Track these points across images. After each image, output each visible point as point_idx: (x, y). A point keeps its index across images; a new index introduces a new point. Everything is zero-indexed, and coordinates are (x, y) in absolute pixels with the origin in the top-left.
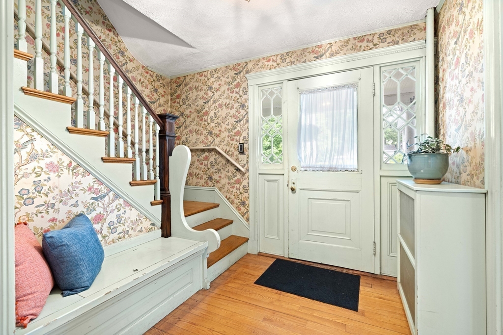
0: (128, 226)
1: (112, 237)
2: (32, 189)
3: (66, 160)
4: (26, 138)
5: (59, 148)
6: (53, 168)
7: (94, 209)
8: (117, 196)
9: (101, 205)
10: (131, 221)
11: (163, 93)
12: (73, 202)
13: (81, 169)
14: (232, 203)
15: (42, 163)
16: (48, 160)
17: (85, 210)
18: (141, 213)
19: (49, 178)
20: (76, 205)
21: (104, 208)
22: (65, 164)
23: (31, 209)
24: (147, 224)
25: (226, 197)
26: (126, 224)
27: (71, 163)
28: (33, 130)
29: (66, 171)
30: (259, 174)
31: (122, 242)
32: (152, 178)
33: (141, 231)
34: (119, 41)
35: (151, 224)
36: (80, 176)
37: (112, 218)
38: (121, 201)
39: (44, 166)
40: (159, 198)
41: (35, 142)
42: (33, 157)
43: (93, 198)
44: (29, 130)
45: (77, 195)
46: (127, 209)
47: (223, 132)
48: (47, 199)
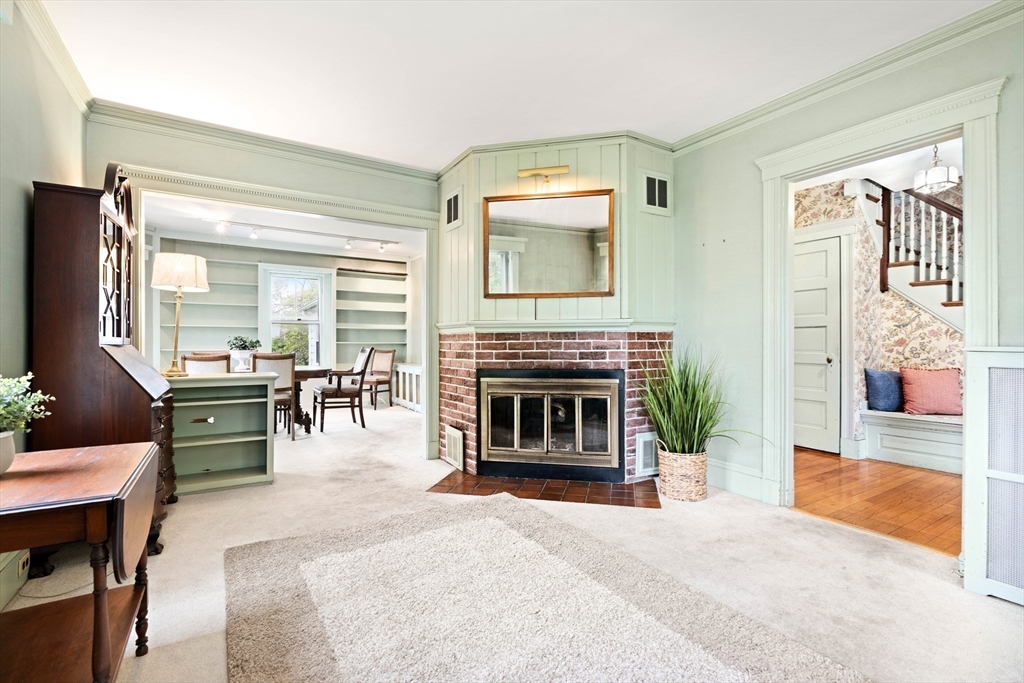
2: (918, 348)
3: (944, 328)
4: (915, 314)
5: (938, 319)
6: (934, 333)
12: (951, 360)
15: (926, 331)
16: (929, 328)
19: (930, 341)
22: (944, 331)
27: (948, 329)
28: (920, 309)
29: (944, 336)
36: (957, 341)
41: (921, 317)
42: (920, 326)
44: (917, 309)
48: (929, 356)
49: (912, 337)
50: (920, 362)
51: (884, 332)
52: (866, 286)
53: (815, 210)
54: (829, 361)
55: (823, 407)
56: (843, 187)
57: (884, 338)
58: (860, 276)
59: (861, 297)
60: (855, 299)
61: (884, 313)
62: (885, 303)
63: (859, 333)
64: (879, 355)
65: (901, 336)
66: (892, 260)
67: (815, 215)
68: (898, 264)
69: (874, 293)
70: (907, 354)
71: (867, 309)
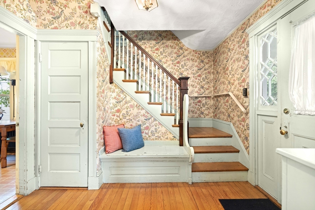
0: (160, 135)
1: (153, 137)
2: (126, 114)
3: (136, 104)
4: (124, 96)
5: (133, 99)
6: (132, 106)
7: (145, 124)
8: (155, 120)
9: (148, 122)
10: (162, 133)
11: (207, 62)
13: (141, 107)
14: (240, 136)
16: (130, 104)
17: (142, 124)
18: (167, 130)
19: (130, 110)
20: (139, 121)
21: (150, 124)
22: (135, 105)
23: (125, 120)
24: (171, 136)
25: (237, 131)
26: (159, 133)
27: (137, 105)
28: (126, 94)
29: (135, 108)
30: (258, 115)
31: (157, 141)
32: (173, 112)
33: (167, 138)
34: (180, 43)
35: (173, 137)
36: (140, 110)
37: (153, 129)
38: (157, 122)
39: (129, 106)
40: (177, 123)
41: (126, 98)
42: (126, 103)
43: (145, 119)
44: (125, 94)
45: (139, 117)
46: (160, 126)
47: (235, 81)
48: (130, 118)
49: (123, 108)
50: (126, 121)
51: (111, 105)
52: (103, 78)
53: (73, 20)
54: (82, 126)
55: (78, 156)
56: (89, 7)
57: (111, 108)
58: (100, 71)
59: (100, 84)
60: (97, 85)
61: (111, 95)
62: (112, 90)
63: (99, 107)
64: (109, 118)
65: (118, 107)
66: (115, 67)
67: (73, 24)
68: (117, 70)
69: (107, 83)
70: (121, 117)
71: (103, 91)
